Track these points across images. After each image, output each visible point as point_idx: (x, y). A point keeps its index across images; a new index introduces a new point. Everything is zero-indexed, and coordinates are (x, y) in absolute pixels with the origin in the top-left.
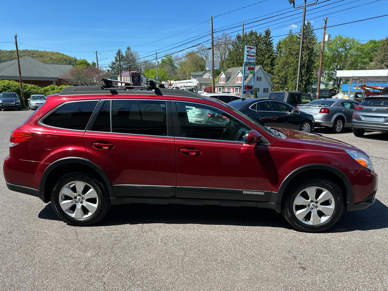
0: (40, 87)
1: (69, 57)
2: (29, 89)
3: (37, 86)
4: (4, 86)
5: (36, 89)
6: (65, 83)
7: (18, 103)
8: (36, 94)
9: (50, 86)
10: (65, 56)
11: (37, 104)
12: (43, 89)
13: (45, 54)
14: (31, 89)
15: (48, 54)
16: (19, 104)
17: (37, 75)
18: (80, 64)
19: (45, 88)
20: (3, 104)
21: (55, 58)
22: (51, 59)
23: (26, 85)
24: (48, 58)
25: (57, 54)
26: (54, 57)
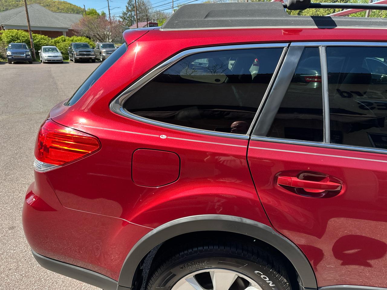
0: (50, 39)
1: (77, 7)
2: (38, 39)
3: (47, 36)
4: (12, 37)
5: (46, 40)
6: (76, 34)
7: (29, 55)
8: (47, 45)
9: (60, 37)
10: (73, 5)
11: (49, 56)
12: (53, 40)
13: (51, 3)
14: (41, 40)
15: (55, 3)
16: (29, 57)
17: (46, 25)
18: (89, 14)
19: (56, 39)
20: (12, 56)
21: (63, 7)
22: (58, 8)
23: (36, 36)
24: (55, 7)
25: (65, 4)
26: (61, 7)
